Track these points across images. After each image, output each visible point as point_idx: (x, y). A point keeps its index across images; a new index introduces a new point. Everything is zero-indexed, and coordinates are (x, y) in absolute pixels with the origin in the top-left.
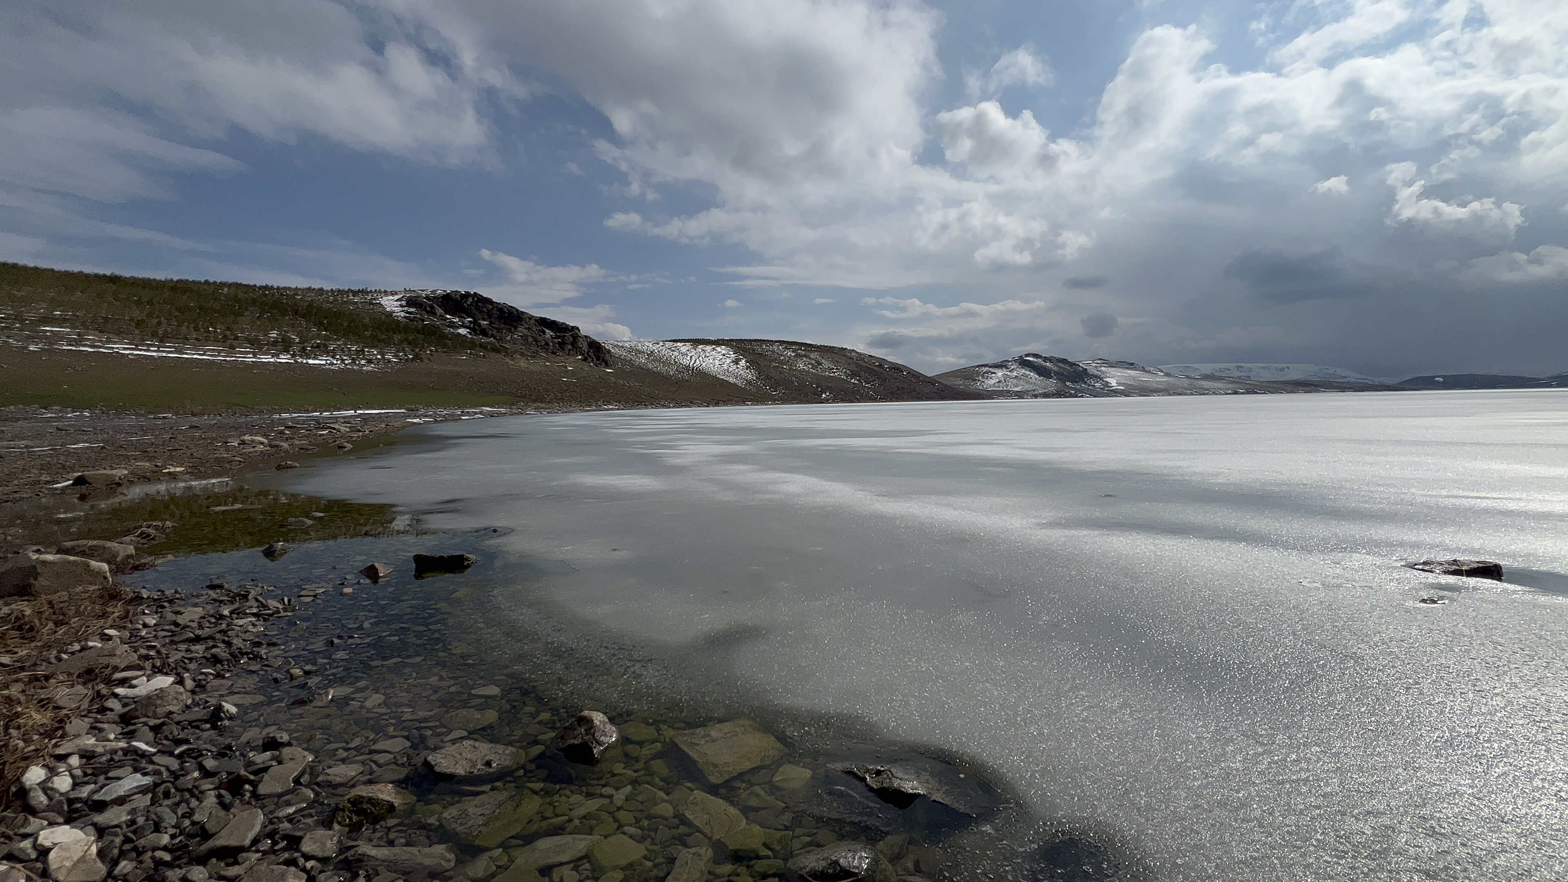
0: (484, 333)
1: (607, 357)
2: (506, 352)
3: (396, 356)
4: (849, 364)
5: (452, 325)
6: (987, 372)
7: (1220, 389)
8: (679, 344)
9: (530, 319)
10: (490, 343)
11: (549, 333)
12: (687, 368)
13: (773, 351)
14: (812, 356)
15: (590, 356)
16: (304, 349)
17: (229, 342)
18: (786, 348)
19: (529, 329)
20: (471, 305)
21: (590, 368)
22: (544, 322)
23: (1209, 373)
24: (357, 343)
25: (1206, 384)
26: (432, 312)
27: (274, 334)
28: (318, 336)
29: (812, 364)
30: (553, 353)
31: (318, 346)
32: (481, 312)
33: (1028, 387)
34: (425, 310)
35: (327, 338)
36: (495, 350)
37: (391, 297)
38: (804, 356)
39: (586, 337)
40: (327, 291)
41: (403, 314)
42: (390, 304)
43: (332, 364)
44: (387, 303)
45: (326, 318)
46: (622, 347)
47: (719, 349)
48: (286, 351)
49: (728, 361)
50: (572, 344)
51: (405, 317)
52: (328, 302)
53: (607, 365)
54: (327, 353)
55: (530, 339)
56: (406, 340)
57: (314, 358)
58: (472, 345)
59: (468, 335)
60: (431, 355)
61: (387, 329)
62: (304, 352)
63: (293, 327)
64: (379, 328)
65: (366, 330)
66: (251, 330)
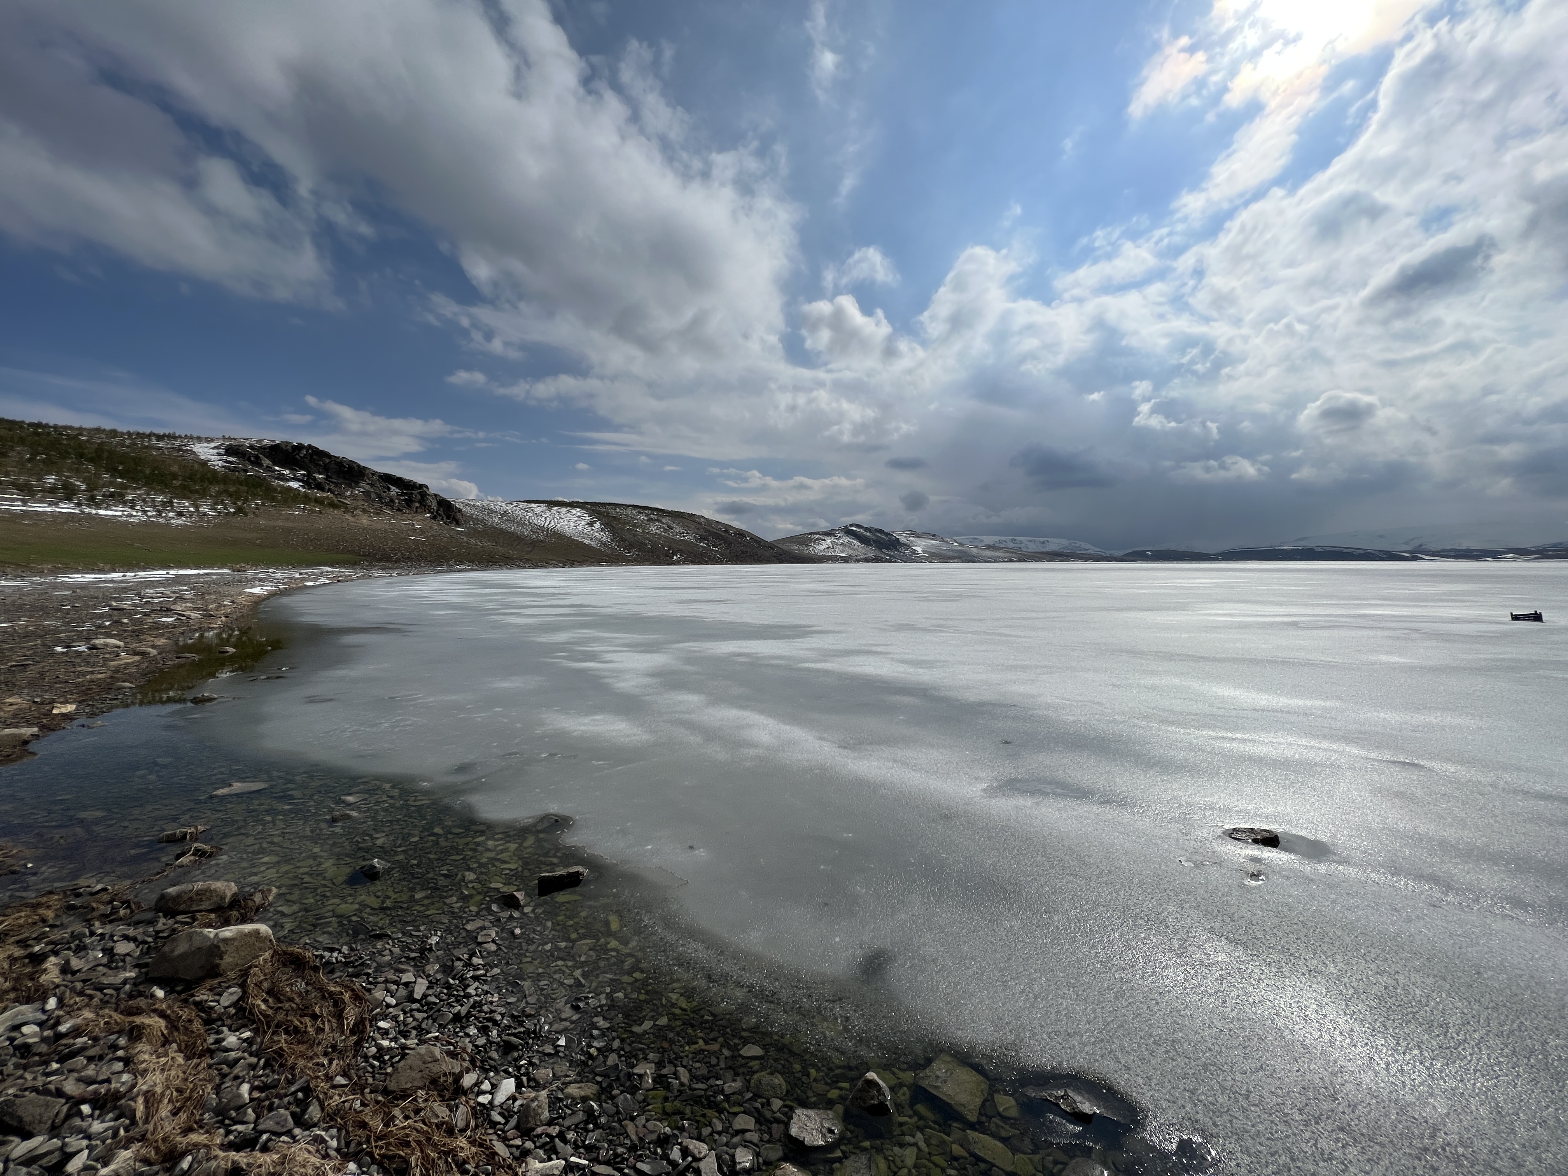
0: (319, 487)
1: (459, 516)
2: (346, 508)
3: (213, 509)
4: (698, 529)
5: (282, 477)
6: (818, 539)
7: (999, 557)
8: (533, 505)
9: (373, 474)
10: (328, 496)
11: (394, 490)
12: (542, 528)
13: (627, 515)
14: (664, 520)
15: (440, 515)
16: (92, 498)
18: (639, 512)
19: (372, 485)
20: (305, 457)
21: (438, 527)
22: (388, 479)
23: (991, 543)
24: (162, 493)
25: (989, 553)
26: (257, 463)
27: (51, 479)
28: (111, 484)
29: (663, 528)
30: (399, 510)
31: (112, 495)
32: (318, 465)
33: (851, 552)
34: (249, 460)
35: (123, 487)
36: (333, 505)
37: (206, 445)
38: (656, 520)
39: (435, 495)
40: (123, 433)
41: (220, 463)
42: (205, 451)
43: (131, 516)
44: (200, 450)
45: (121, 464)
46: (474, 506)
47: (574, 511)
48: (69, 499)
49: (583, 523)
50: (420, 502)
51: (223, 467)
52: (123, 445)
53: (458, 524)
54: (124, 503)
55: (373, 496)
56: (226, 491)
57: (106, 509)
58: (306, 499)
59: (301, 489)
60: (257, 509)
61: (202, 479)
62: (92, 501)
63: (77, 472)
64: (192, 477)
65: (175, 479)
66: (20, 473)
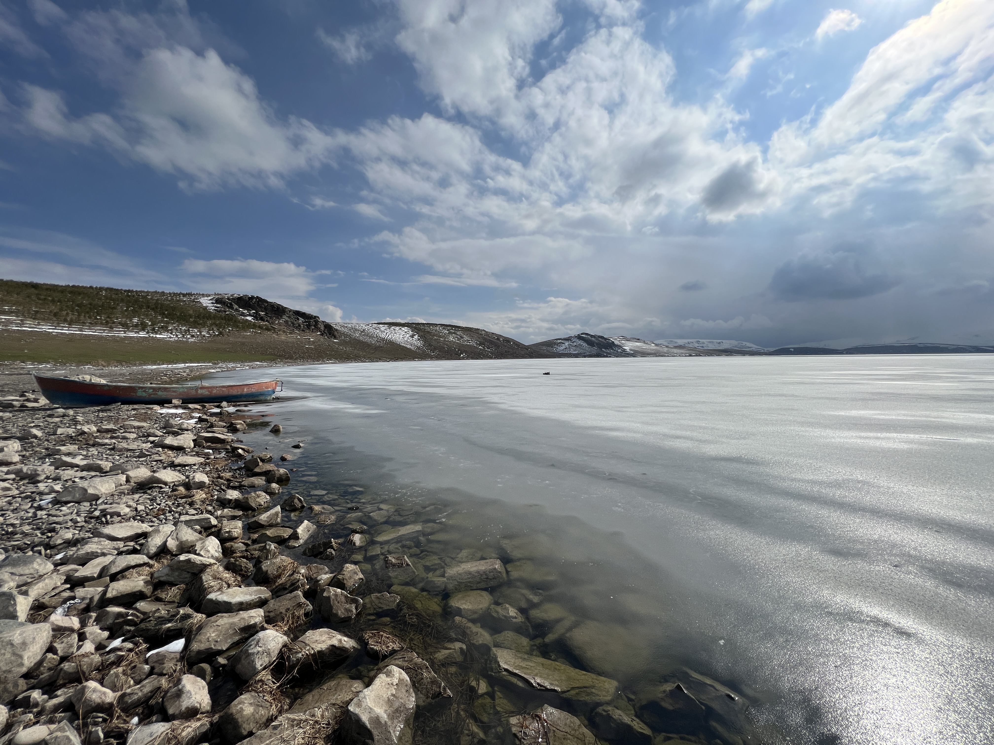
0: (262, 319)
1: (336, 333)
2: (275, 330)
3: (208, 333)
4: (479, 338)
5: (243, 314)
7: (682, 353)
8: (381, 326)
9: (290, 311)
10: (266, 324)
11: (301, 320)
12: (383, 339)
13: (436, 330)
14: (458, 333)
15: (325, 333)
16: (154, 329)
17: (109, 324)
18: (444, 328)
19: (289, 317)
20: (255, 303)
21: (324, 340)
22: (298, 313)
24: (185, 325)
26: (231, 307)
27: (135, 320)
28: (162, 321)
30: (303, 331)
31: (162, 327)
32: (261, 307)
33: (581, 351)
34: (227, 305)
35: (167, 323)
36: (268, 329)
37: (206, 298)
40: (167, 294)
41: (213, 308)
42: (206, 302)
43: (171, 337)
44: (204, 301)
45: (167, 310)
47: (403, 329)
48: (143, 330)
49: (408, 336)
50: (314, 326)
51: (214, 310)
52: (168, 300)
53: (335, 338)
54: (168, 331)
55: (290, 323)
56: (214, 324)
57: (160, 334)
58: (254, 326)
59: (253, 320)
60: (229, 332)
61: (204, 318)
62: (154, 331)
63: (147, 316)
64: (198, 317)
65: (191, 318)
66: (122, 318)
